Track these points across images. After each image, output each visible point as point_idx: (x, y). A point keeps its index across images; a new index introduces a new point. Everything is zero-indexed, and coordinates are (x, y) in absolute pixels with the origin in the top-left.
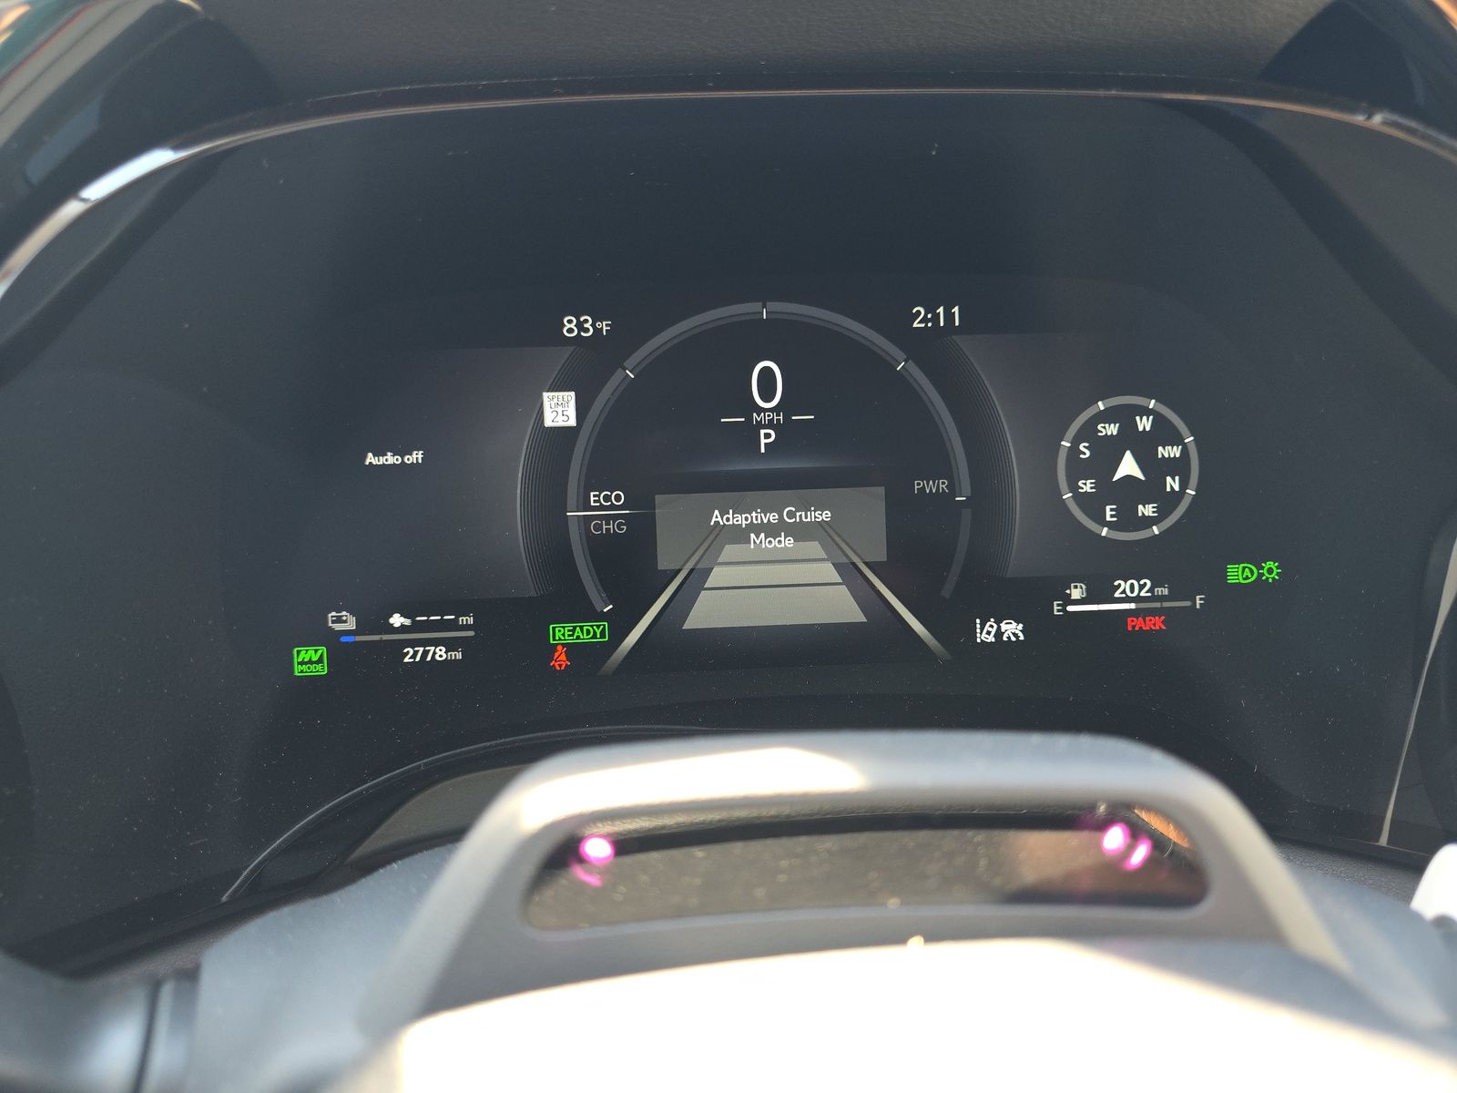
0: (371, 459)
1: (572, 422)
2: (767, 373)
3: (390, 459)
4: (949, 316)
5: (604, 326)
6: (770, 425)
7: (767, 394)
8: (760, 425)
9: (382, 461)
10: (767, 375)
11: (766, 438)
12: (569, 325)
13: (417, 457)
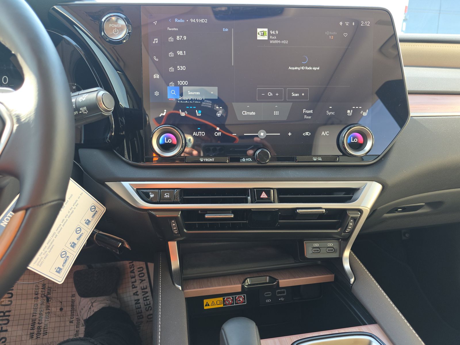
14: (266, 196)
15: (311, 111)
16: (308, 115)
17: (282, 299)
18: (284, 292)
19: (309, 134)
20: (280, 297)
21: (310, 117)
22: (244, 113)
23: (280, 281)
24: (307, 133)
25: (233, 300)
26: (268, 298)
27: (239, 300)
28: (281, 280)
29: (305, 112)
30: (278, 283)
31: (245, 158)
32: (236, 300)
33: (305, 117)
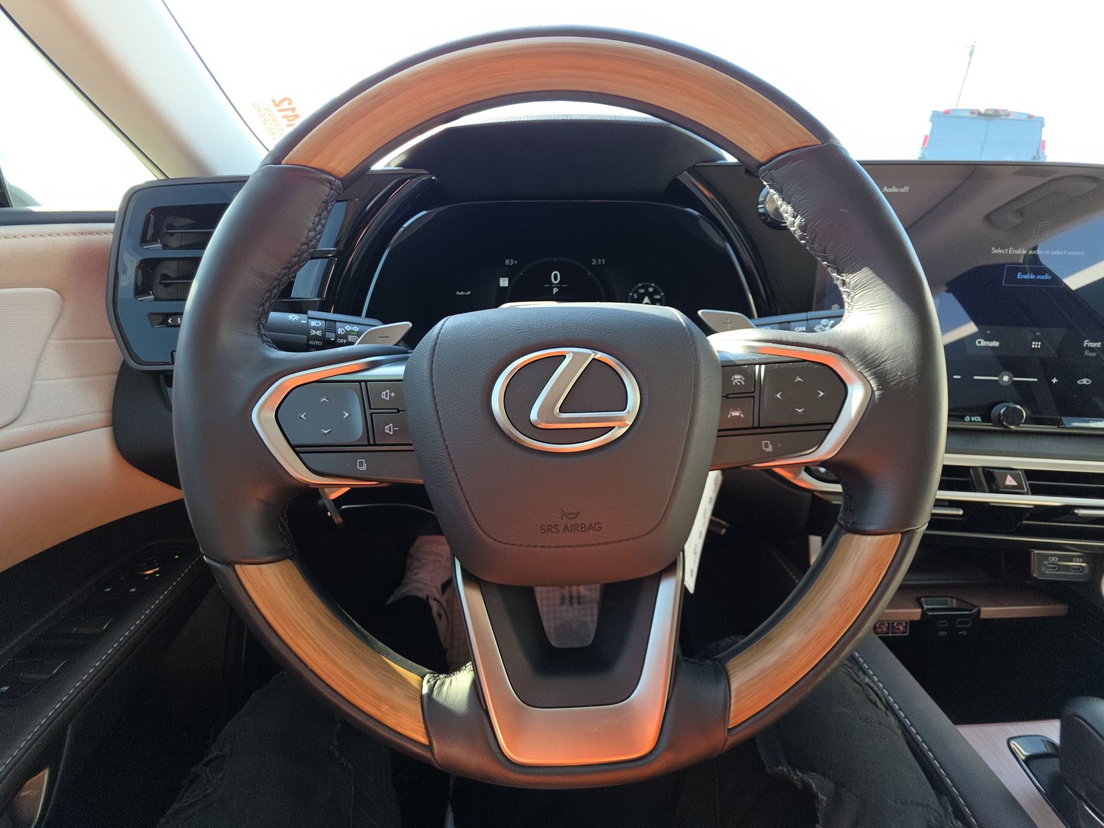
0: (458, 293)
1: (507, 285)
2: (555, 274)
3: (462, 293)
4: (602, 262)
5: (516, 262)
6: (556, 287)
7: (556, 279)
8: (554, 287)
9: (460, 294)
10: (556, 275)
11: (555, 290)
12: (507, 262)
13: (469, 293)
14: (1014, 483)
15: (1099, 345)
16: (1092, 349)
17: (964, 633)
18: (967, 623)
19: (1088, 382)
20: (962, 629)
21: (1094, 354)
22: (980, 342)
23: (983, 609)
24: (1085, 381)
25: (888, 628)
26: (944, 629)
27: (898, 629)
28: (983, 607)
29: (1087, 345)
30: (979, 611)
31: (970, 416)
32: (893, 628)
33: (1087, 353)
